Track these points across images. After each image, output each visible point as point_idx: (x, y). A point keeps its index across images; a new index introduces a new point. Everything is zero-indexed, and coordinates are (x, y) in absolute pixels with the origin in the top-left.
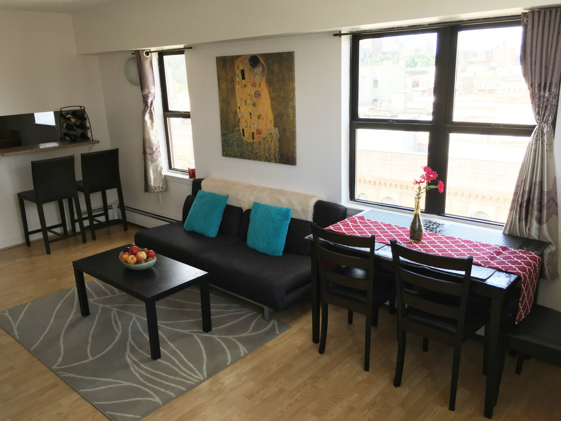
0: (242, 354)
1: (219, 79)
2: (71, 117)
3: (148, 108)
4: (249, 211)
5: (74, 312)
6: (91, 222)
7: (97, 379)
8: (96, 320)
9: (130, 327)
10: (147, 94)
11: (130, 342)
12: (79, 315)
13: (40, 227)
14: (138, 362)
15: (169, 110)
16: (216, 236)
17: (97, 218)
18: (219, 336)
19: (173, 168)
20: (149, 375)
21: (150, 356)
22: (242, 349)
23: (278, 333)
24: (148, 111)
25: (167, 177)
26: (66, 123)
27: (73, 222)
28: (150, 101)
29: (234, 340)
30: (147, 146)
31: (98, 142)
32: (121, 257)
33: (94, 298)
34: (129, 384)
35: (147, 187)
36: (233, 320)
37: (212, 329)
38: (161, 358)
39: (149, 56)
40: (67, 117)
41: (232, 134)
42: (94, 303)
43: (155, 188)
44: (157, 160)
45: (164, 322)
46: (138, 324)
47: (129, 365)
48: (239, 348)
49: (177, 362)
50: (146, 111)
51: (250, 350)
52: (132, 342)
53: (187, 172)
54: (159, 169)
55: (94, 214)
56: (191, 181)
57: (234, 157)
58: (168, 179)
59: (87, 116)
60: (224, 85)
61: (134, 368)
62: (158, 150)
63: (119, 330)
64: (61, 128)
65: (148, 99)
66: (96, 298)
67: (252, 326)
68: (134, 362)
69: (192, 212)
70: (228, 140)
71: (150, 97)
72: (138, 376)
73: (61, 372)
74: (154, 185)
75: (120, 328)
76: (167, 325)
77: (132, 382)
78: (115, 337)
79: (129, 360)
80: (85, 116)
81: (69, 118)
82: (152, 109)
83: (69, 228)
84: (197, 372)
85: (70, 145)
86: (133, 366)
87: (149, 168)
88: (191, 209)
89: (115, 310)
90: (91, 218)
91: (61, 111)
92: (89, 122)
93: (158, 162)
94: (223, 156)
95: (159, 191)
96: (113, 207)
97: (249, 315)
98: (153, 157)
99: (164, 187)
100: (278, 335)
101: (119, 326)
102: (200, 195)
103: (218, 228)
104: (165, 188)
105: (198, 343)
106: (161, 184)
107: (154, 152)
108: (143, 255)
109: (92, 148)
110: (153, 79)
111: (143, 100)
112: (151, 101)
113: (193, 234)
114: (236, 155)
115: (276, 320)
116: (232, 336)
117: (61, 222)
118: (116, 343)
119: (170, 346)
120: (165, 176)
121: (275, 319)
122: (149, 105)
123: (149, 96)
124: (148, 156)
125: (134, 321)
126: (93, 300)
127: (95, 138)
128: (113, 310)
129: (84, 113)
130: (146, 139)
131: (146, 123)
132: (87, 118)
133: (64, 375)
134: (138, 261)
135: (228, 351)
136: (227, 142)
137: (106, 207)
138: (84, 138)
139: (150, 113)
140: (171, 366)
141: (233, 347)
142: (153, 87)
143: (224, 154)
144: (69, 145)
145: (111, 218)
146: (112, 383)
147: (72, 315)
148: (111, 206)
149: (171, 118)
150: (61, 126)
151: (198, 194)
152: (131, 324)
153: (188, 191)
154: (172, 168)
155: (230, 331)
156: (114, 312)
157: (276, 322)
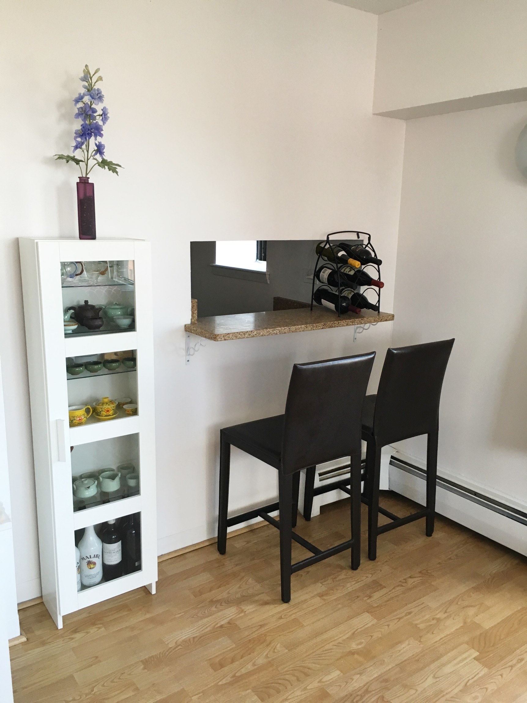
2: (349, 257)
31: (393, 317)
40: (340, 255)
81: (345, 258)
91: (328, 241)
129: (368, 247)
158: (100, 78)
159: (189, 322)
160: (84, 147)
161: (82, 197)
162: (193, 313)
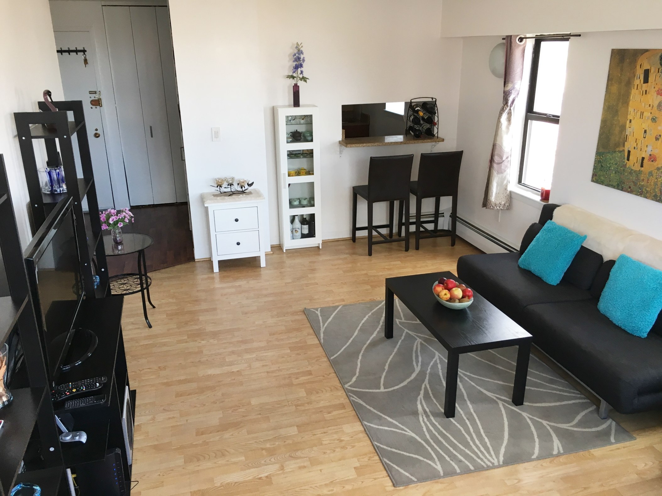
0: (555, 452)
1: (610, 79)
2: (420, 110)
3: (508, 107)
4: (612, 263)
5: (378, 329)
6: (418, 228)
7: (383, 416)
8: (398, 346)
9: (430, 367)
10: (509, 89)
11: (425, 385)
12: (383, 335)
13: (366, 225)
14: (429, 414)
15: (534, 111)
16: (558, 284)
17: (424, 225)
18: (531, 416)
19: (523, 184)
20: (436, 434)
21: (443, 411)
22: (557, 445)
23: (613, 440)
24: (506, 111)
25: (512, 194)
26: (414, 115)
27: (400, 224)
28: (512, 98)
29: (549, 428)
30: (496, 153)
31: (443, 140)
32: (435, 288)
33: (401, 319)
34: (414, 435)
35: (486, 203)
36: (555, 402)
37: (524, 403)
38: (455, 418)
39: (522, 43)
40: (416, 109)
41: (612, 155)
42: (400, 326)
43: (495, 204)
44: (505, 171)
45: (468, 374)
46: (439, 366)
47: (419, 412)
48: (553, 441)
49: (472, 430)
50: (504, 111)
51: (567, 450)
52: (428, 387)
53: (539, 192)
54: (505, 182)
55: (422, 220)
56: (542, 204)
57: (608, 185)
58: (513, 196)
59: (437, 109)
60: (614, 89)
61: (423, 418)
62: (509, 159)
63: (417, 365)
64: (407, 120)
65: (510, 97)
66: (403, 320)
67: (579, 417)
68: (425, 412)
69: (533, 247)
70: (604, 161)
71: (512, 94)
72: (425, 429)
73: (352, 395)
74: (495, 201)
75: (420, 364)
76: (471, 378)
77: (417, 435)
78: (412, 373)
79: (419, 407)
80: (434, 109)
81: (418, 110)
82: (512, 108)
83: (395, 230)
84: (492, 453)
85: (413, 142)
86: (422, 416)
87: (493, 180)
88: (533, 243)
89: (419, 340)
90: (419, 223)
91: (411, 102)
92: (438, 117)
93: (505, 173)
94: (593, 181)
95: (500, 209)
96: (444, 215)
97: (577, 401)
98: (500, 167)
99: (507, 204)
100: (612, 443)
101: (418, 362)
102: (548, 227)
103: (563, 275)
104: (508, 206)
105: (502, 415)
106: (504, 201)
107: (503, 161)
108: (458, 292)
109: (435, 146)
110: (522, 72)
111: (504, 97)
112: (514, 98)
113: (528, 274)
114: (611, 183)
115: (615, 421)
116: (548, 423)
117: (388, 223)
118: (411, 381)
119: (468, 406)
120: (510, 192)
121: (613, 420)
122: (509, 104)
123: (512, 92)
124: (495, 165)
125: (436, 361)
126: (399, 322)
127: (440, 135)
128: (416, 339)
129: (435, 105)
130: (497, 145)
131: (501, 125)
132: (436, 112)
133: (354, 399)
134: (451, 299)
135: (537, 440)
136: (602, 165)
137: (437, 214)
138: (429, 134)
139: (508, 114)
140: (463, 432)
141: (545, 437)
142: (520, 81)
143: (594, 179)
144: (411, 142)
145: (440, 227)
146: (397, 427)
147: (376, 333)
148: (443, 213)
149: (534, 121)
150: (408, 118)
151: (546, 225)
152: (432, 364)
153: (535, 217)
154: (522, 182)
155: (547, 414)
156: (417, 343)
157: (614, 423)
158: (302, 47)
159: (341, 139)
160: (296, 72)
161: (295, 91)
162: (343, 136)
